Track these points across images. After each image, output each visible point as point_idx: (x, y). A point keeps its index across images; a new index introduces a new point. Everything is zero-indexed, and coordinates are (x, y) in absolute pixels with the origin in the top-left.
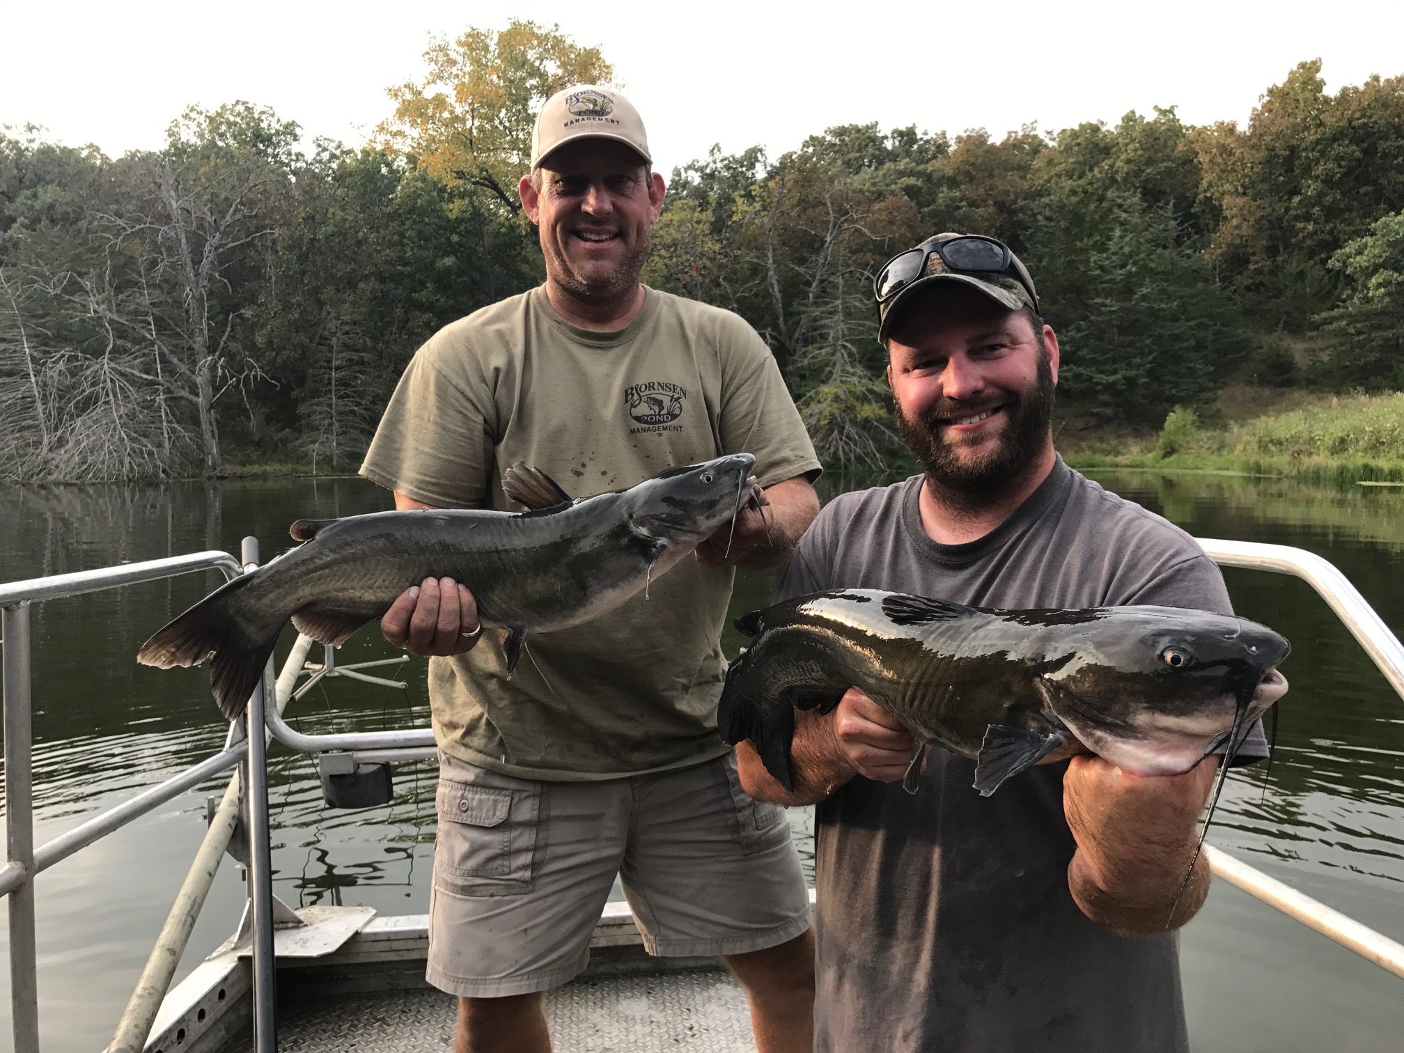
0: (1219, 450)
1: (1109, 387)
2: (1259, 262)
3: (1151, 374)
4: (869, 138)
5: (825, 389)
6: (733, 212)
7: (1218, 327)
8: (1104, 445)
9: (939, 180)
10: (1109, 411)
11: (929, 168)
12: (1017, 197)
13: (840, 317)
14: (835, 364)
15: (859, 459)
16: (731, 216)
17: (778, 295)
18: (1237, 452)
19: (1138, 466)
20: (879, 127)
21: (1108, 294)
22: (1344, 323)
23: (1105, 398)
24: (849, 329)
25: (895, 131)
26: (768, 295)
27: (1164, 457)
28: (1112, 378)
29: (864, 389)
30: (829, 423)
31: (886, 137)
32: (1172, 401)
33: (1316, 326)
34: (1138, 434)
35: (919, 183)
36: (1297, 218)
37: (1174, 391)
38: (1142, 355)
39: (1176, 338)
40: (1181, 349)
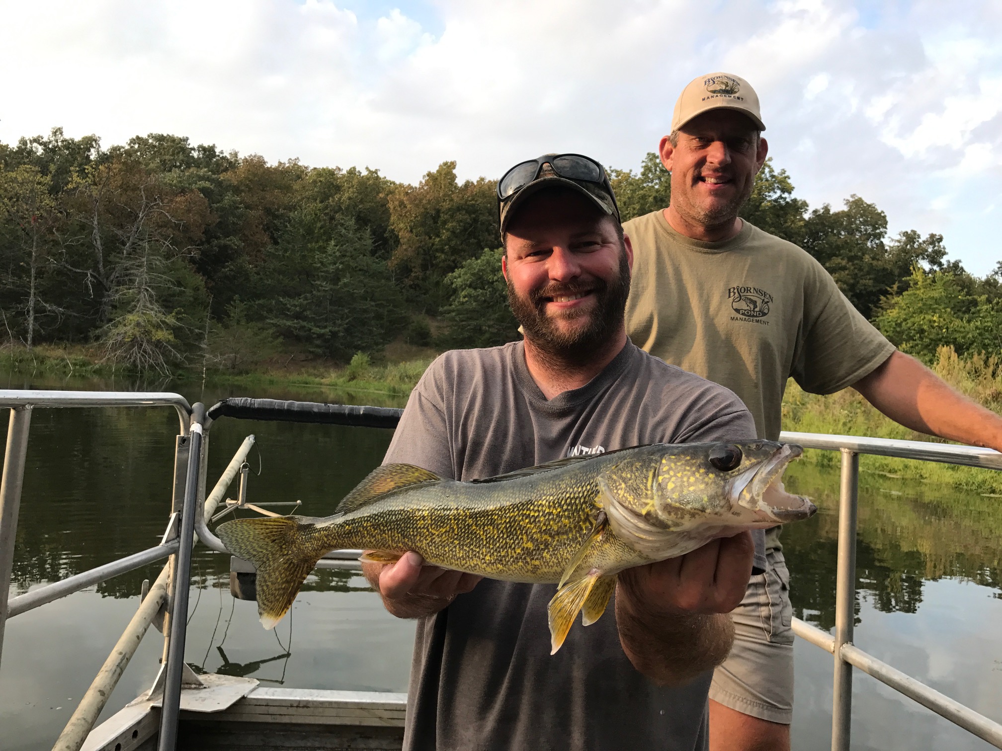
0: (380, 379)
1: (320, 336)
2: (417, 272)
3: (347, 330)
4: (180, 147)
5: (130, 317)
6: (69, 182)
7: (391, 307)
8: (316, 372)
9: (227, 187)
10: (320, 351)
11: (222, 177)
12: (279, 207)
13: (145, 269)
14: (138, 301)
15: (151, 367)
16: (67, 184)
17: (100, 247)
18: (388, 381)
19: (333, 385)
20: (189, 142)
21: (325, 279)
22: (454, 314)
23: (318, 342)
24: (151, 279)
25: (199, 147)
26: (91, 246)
27: (349, 381)
28: (323, 331)
29: (158, 320)
30: (131, 341)
31: (193, 149)
32: (358, 348)
33: (442, 313)
34: (337, 366)
35: (212, 187)
36: (437, 250)
37: (359, 343)
38: (342, 319)
39: (365, 311)
40: (366, 318)
